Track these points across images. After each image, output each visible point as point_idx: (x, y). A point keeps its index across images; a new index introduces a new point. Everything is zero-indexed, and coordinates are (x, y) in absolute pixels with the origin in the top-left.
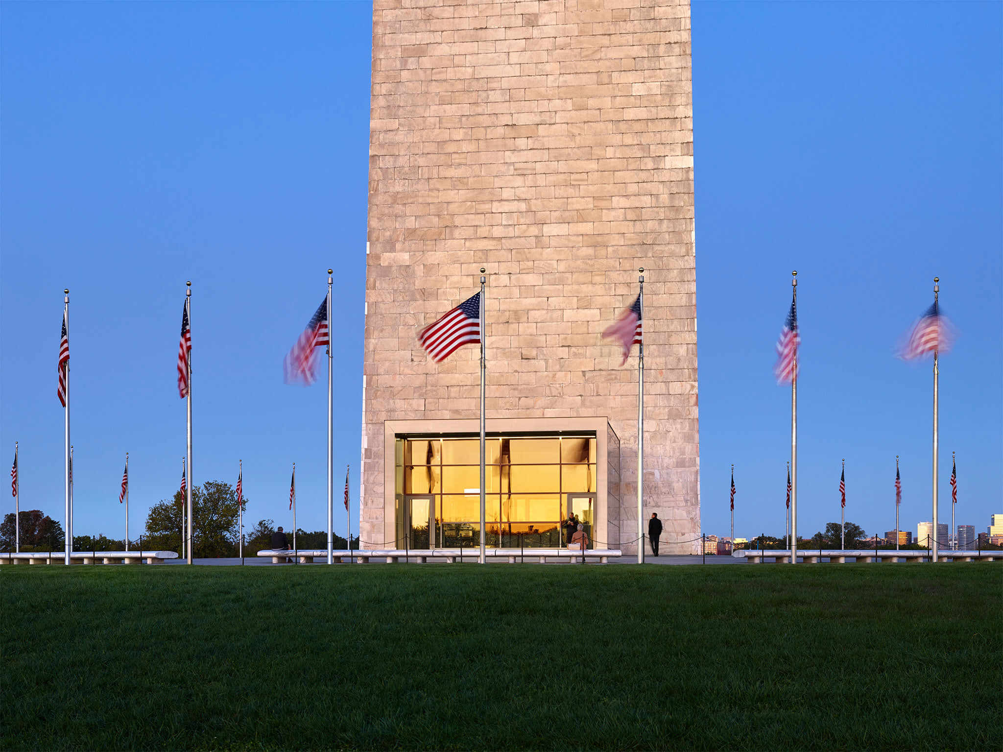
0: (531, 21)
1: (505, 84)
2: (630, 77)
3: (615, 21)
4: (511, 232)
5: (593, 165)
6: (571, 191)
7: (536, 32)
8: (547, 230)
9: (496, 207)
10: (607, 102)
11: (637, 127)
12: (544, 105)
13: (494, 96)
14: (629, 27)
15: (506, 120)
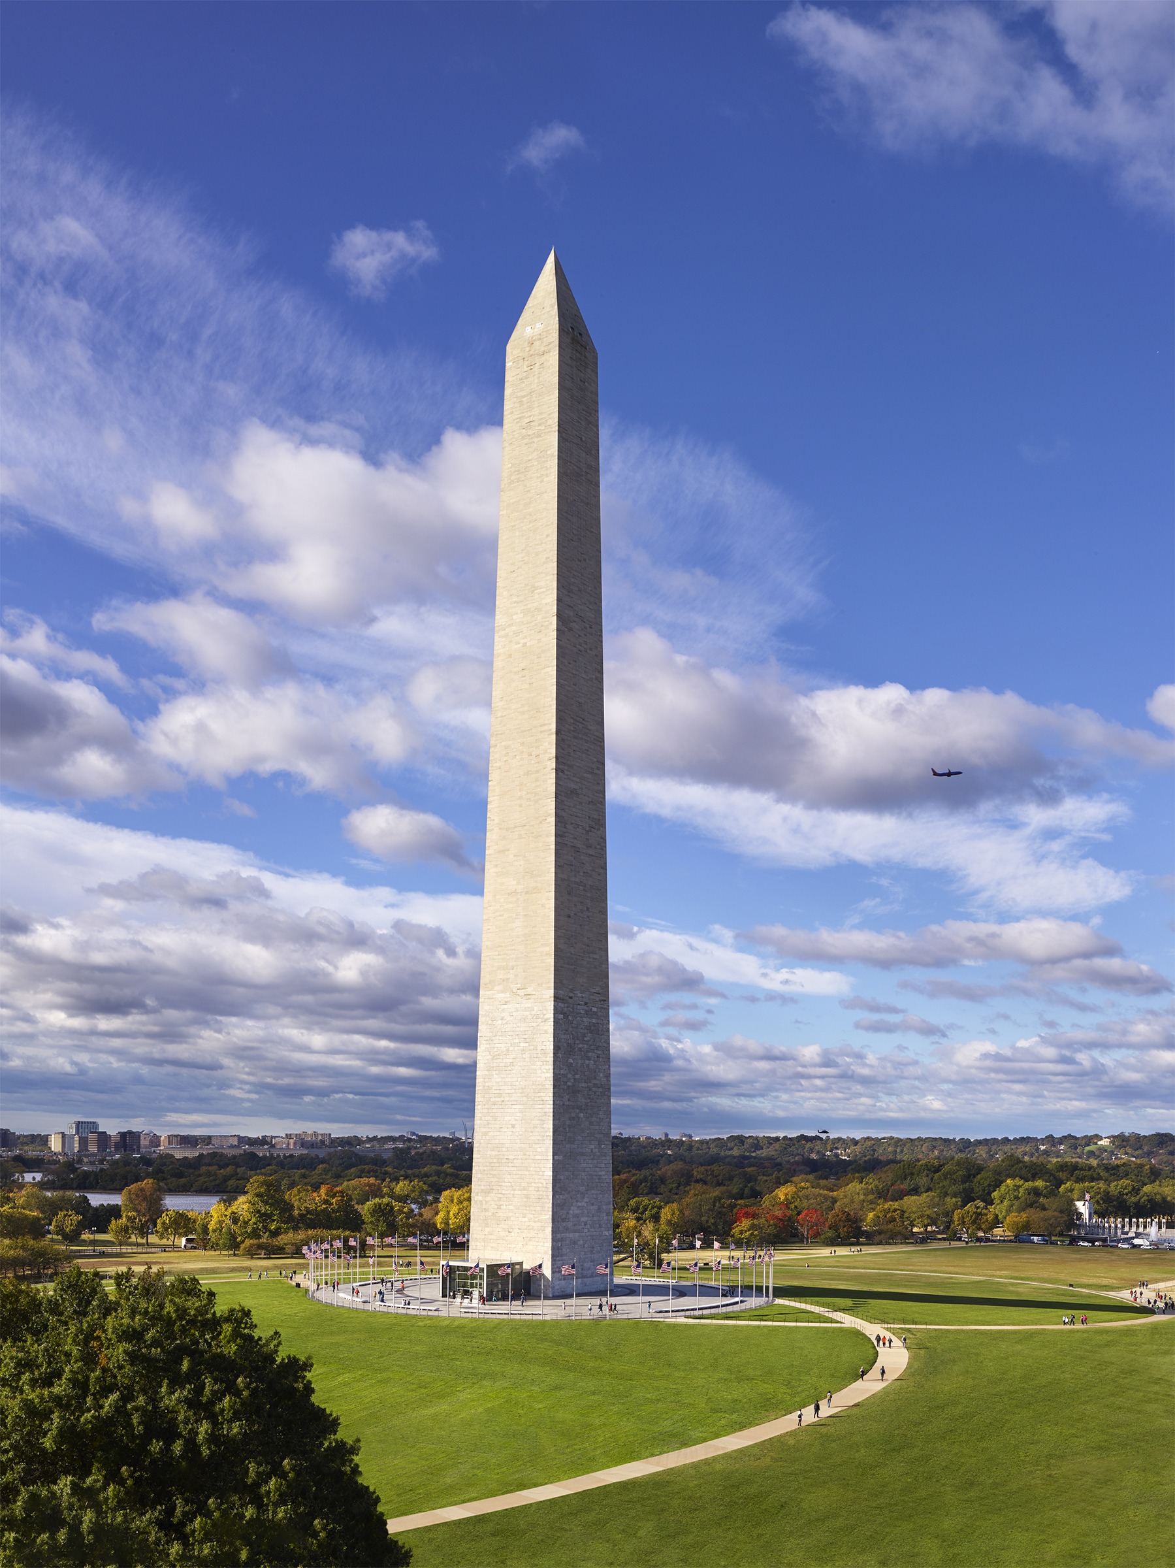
0: (513, 1126)
1: (506, 1145)
2: (537, 1146)
3: (534, 1128)
4: (507, 1192)
5: (527, 1173)
6: (522, 1181)
7: (514, 1130)
8: (516, 1192)
9: (503, 1184)
10: (531, 1153)
11: (539, 1161)
12: (516, 1153)
13: (504, 1149)
14: (537, 1130)
15: (506, 1157)
